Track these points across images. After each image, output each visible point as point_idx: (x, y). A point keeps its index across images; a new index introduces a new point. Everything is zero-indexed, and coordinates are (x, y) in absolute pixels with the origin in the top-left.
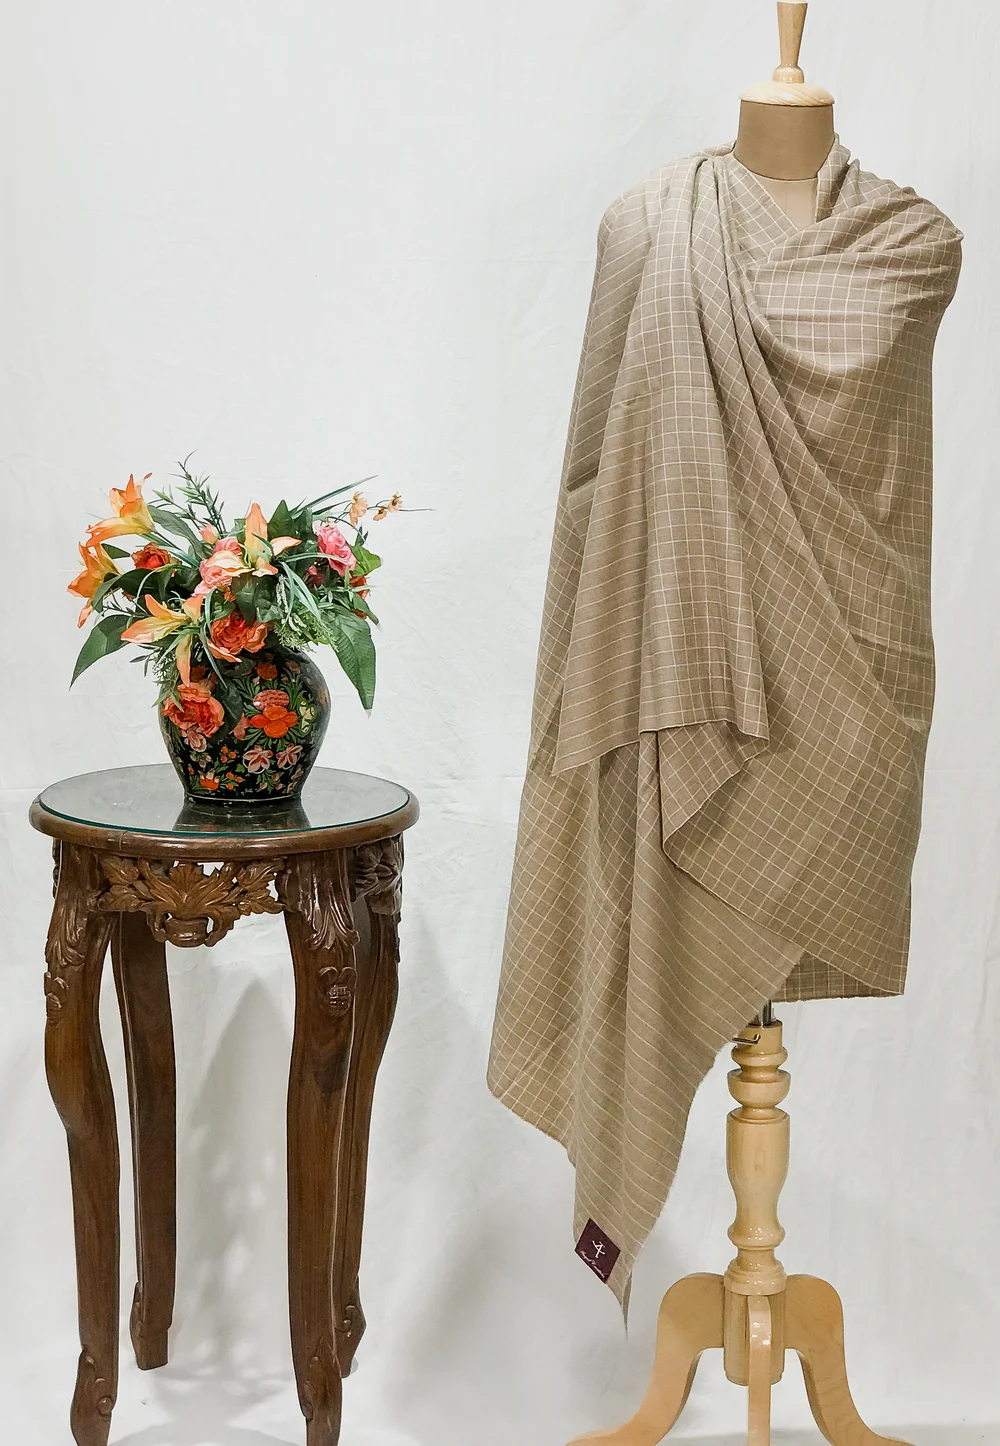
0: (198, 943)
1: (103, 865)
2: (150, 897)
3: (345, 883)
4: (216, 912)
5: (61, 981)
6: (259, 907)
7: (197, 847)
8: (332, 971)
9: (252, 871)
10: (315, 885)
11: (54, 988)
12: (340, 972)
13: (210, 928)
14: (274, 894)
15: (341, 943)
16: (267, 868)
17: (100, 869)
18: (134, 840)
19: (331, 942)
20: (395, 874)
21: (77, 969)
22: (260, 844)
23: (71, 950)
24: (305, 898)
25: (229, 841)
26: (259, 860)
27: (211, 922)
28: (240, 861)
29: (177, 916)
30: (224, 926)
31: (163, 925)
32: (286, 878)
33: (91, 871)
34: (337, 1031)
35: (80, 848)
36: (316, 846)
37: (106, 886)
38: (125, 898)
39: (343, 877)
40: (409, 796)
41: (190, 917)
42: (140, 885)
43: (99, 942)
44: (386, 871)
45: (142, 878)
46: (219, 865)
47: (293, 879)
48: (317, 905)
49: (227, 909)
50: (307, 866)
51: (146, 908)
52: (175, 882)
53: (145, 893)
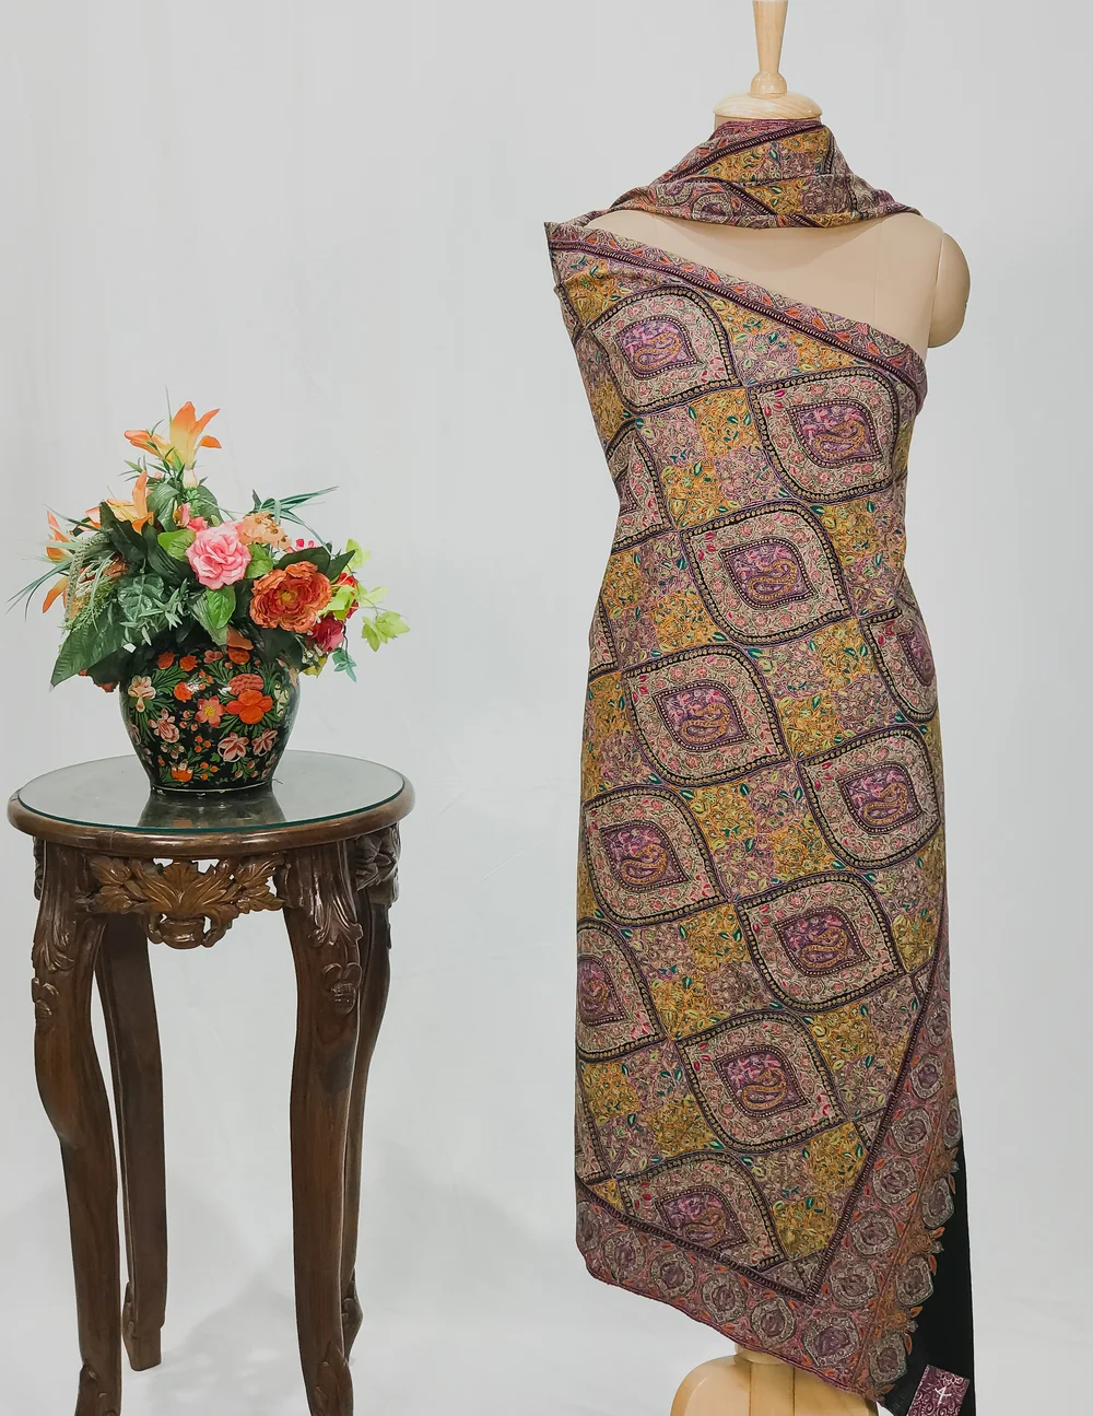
0: (197, 943)
1: (92, 865)
2: (142, 897)
3: (346, 874)
4: (214, 912)
5: (49, 986)
6: (259, 905)
7: (194, 843)
8: (338, 968)
9: (251, 866)
10: (316, 880)
11: (43, 995)
12: (344, 968)
13: (207, 927)
14: (273, 890)
15: (345, 939)
16: (267, 864)
17: (89, 869)
18: (124, 838)
19: (334, 938)
20: (394, 862)
21: (67, 974)
22: (257, 839)
23: (61, 955)
24: (306, 892)
25: (226, 839)
26: (259, 856)
27: (208, 921)
28: (238, 857)
29: (173, 917)
30: (221, 926)
31: (158, 926)
32: (285, 872)
33: (79, 872)
34: (343, 1032)
35: (67, 849)
36: (315, 840)
37: (94, 887)
38: (118, 895)
39: (344, 866)
40: (405, 781)
41: (186, 917)
42: (132, 885)
43: (90, 945)
44: (386, 861)
45: (134, 877)
46: (215, 862)
47: (293, 873)
48: (319, 902)
49: (225, 907)
50: (306, 862)
51: (139, 908)
52: (169, 881)
53: (137, 894)
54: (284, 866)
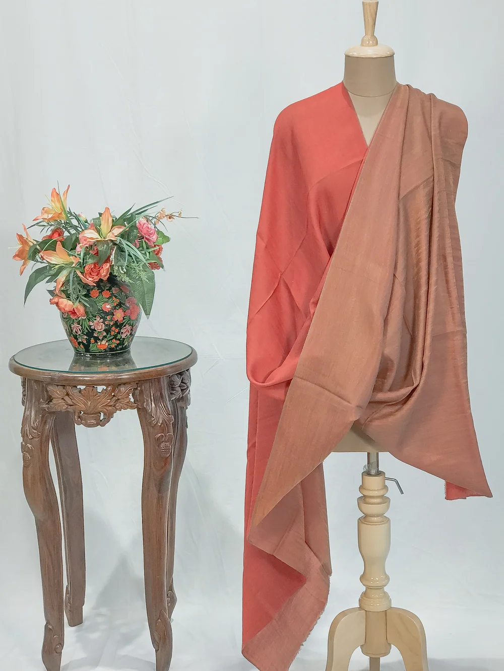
0: (97, 424)
1: (48, 389)
2: (72, 404)
3: (166, 393)
4: (105, 410)
5: (30, 446)
6: (125, 406)
7: (95, 379)
8: (163, 435)
9: (121, 389)
10: (152, 395)
11: (26, 449)
12: (166, 436)
13: (102, 418)
14: (132, 400)
15: (166, 422)
16: (129, 387)
17: (47, 391)
18: (63, 376)
19: (161, 422)
20: (188, 387)
21: (37, 439)
22: (125, 376)
23: (34, 431)
24: (147, 401)
25: (110, 376)
26: (124, 384)
27: (102, 414)
28: (116, 385)
29: (86, 413)
30: (109, 416)
31: (79, 417)
32: (137, 392)
33: (43, 391)
34: (165, 464)
35: (37, 381)
36: (152, 376)
37: (50, 400)
38: (59, 404)
39: (164, 390)
40: (193, 350)
41: (92, 412)
42: (67, 398)
43: (48, 426)
44: (184, 386)
45: (68, 395)
46: (105, 387)
47: (141, 392)
48: (153, 405)
49: (110, 408)
50: (147, 385)
51: (71, 409)
52: (84, 396)
53: (70, 402)
54: (136, 389)
